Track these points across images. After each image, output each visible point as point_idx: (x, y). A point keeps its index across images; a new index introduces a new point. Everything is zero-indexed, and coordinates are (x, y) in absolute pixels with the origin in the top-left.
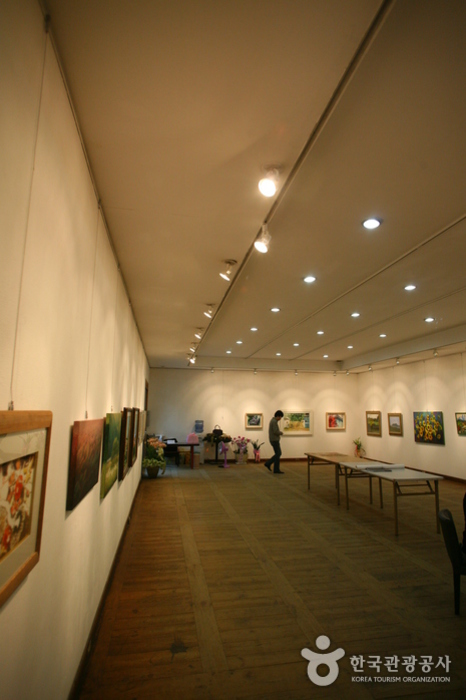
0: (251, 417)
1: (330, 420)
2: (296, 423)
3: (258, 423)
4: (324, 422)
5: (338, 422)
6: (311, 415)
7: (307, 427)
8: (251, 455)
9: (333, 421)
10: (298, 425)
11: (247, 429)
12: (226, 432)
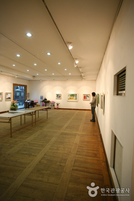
0: (57, 95)
1: (84, 97)
2: (72, 97)
3: (60, 97)
4: (82, 97)
5: (87, 97)
6: (77, 95)
7: (76, 99)
8: (56, 107)
9: (85, 97)
10: (73, 98)
11: (57, 99)
12: (48, 99)
